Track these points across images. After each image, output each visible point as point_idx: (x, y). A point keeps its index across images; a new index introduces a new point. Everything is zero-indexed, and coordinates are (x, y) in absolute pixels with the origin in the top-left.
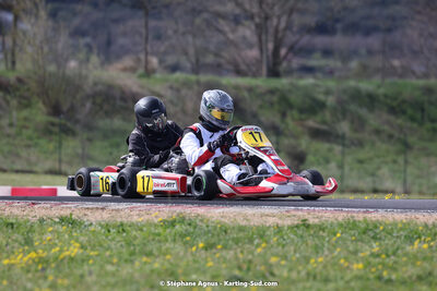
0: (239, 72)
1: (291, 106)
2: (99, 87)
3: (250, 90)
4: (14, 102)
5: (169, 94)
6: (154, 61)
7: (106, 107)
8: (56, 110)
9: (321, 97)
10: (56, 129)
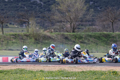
0: (67, 32)
1: (77, 38)
2: (43, 35)
3: (69, 35)
4: (29, 38)
5: (55, 36)
6: (53, 30)
7: (45, 38)
8: (36, 39)
9: (82, 36)
10: (36, 43)
